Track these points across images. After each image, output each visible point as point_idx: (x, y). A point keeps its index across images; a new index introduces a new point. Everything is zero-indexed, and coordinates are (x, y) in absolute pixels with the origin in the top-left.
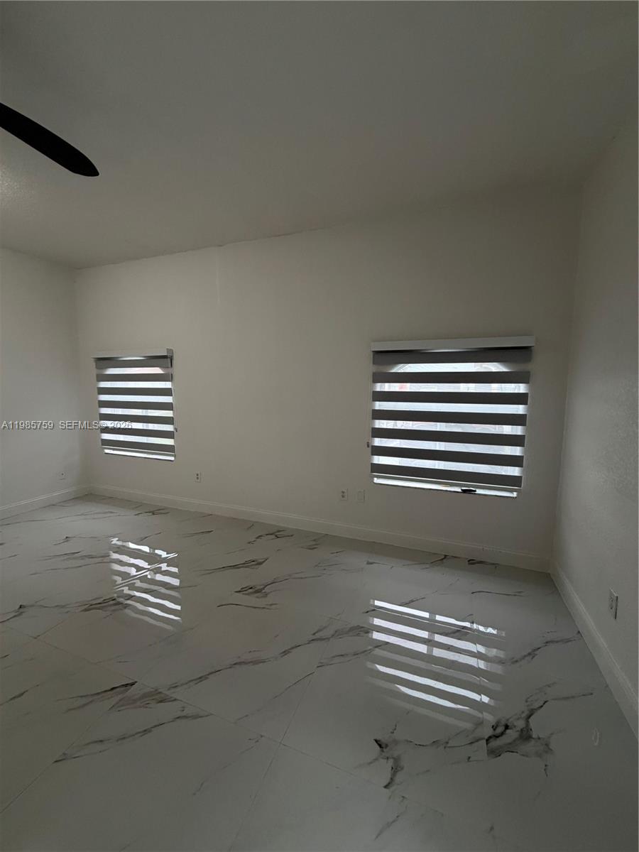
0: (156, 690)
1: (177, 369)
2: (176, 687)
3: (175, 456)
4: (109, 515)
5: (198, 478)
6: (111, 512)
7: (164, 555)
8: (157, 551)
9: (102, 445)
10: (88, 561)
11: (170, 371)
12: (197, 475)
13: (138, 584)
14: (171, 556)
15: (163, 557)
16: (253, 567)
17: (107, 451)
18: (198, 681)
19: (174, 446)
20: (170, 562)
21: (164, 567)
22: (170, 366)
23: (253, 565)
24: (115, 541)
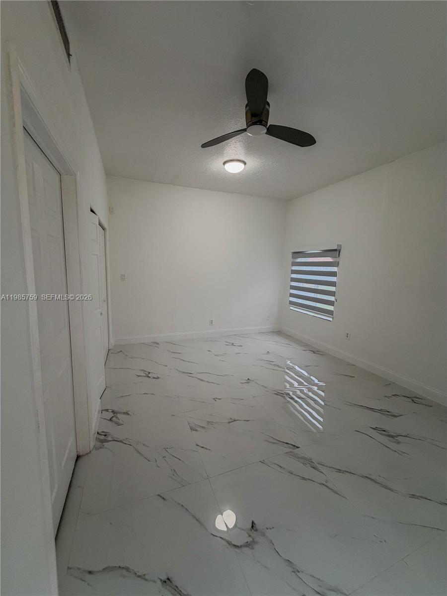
0: (311, 459)
1: (342, 259)
2: (323, 465)
3: (333, 318)
4: (288, 346)
5: (347, 337)
6: (290, 345)
7: (316, 381)
8: (312, 377)
9: (290, 304)
10: (276, 368)
11: (337, 259)
12: (348, 334)
13: (298, 393)
14: (321, 384)
15: (315, 382)
16: (388, 416)
17: (291, 308)
18: (338, 471)
19: (333, 311)
20: (320, 388)
21: (315, 388)
22: (338, 256)
23: (388, 415)
24: (289, 362)
